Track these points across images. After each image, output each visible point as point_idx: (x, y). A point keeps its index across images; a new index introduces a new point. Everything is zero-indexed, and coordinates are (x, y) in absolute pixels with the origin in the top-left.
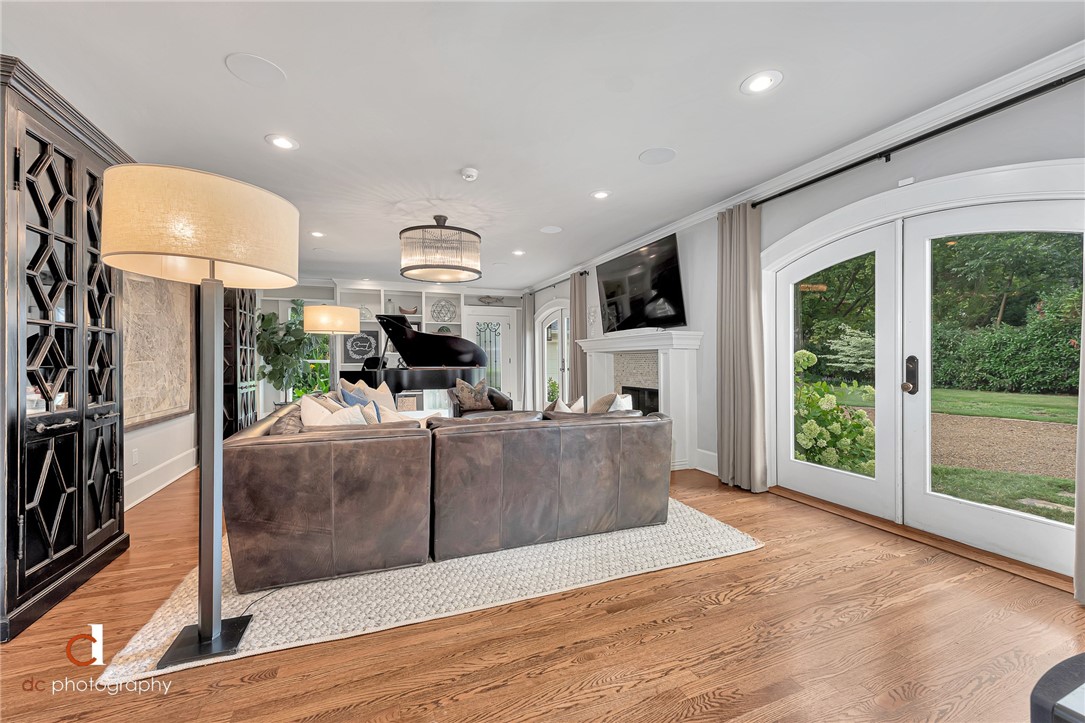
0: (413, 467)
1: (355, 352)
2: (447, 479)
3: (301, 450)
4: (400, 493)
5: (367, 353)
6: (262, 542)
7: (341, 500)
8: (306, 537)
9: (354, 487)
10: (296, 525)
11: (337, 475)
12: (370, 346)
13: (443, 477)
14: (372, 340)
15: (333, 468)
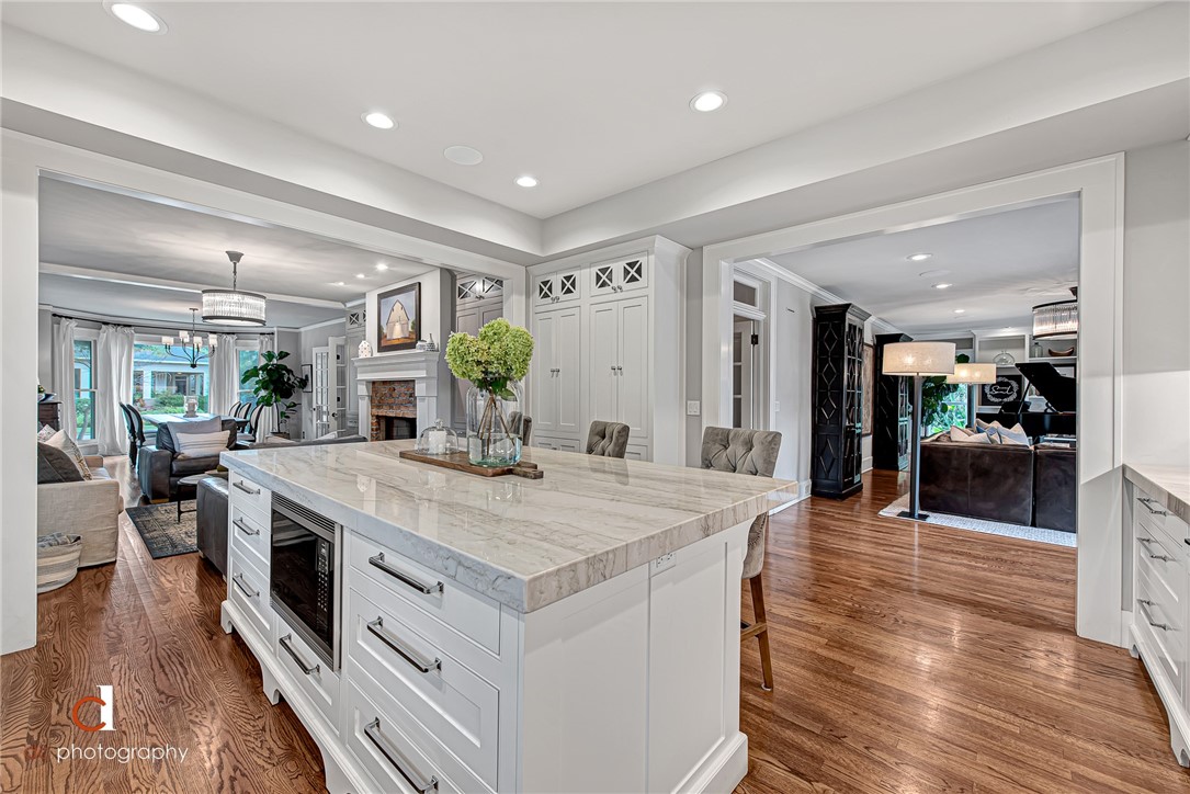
0: (1020, 468)
1: (994, 396)
2: (1045, 480)
3: (953, 450)
4: (1011, 481)
5: (1007, 396)
6: (933, 489)
7: (974, 478)
8: (954, 491)
9: (982, 473)
10: (950, 486)
11: (972, 465)
12: (1011, 390)
13: (1042, 478)
14: (1014, 384)
15: (970, 461)
